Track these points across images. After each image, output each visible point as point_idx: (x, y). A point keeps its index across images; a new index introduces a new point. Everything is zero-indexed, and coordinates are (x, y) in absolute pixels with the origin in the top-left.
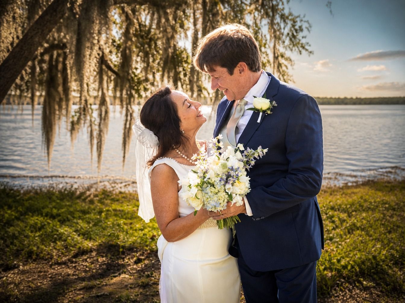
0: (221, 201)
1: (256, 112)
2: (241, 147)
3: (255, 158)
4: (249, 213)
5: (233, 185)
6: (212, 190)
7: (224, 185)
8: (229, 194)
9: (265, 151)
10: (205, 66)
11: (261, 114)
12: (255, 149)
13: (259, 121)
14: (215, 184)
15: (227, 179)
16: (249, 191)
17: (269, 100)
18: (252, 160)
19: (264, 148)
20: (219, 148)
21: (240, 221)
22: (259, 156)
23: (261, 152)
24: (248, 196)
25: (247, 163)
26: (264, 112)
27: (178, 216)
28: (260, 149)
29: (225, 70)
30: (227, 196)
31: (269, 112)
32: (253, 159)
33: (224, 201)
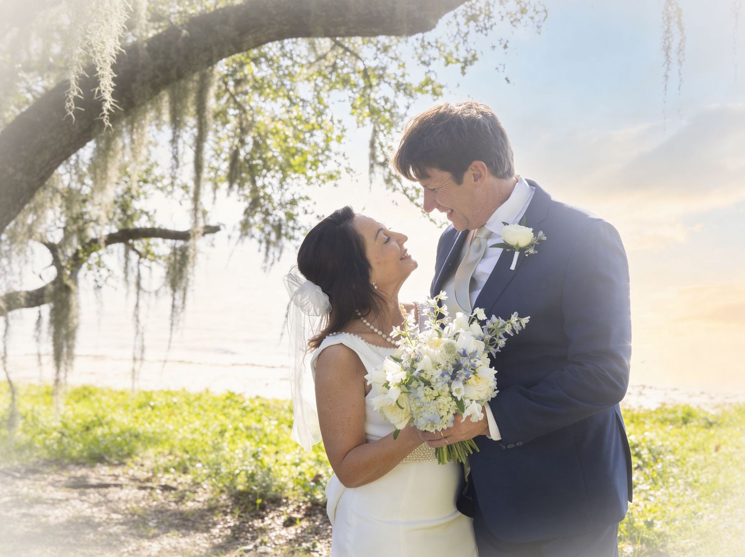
0: (444, 413)
1: (508, 250)
2: (481, 313)
3: (506, 335)
4: (495, 434)
5: (465, 383)
6: (427, 393)
7: (450, 384)
8: (459, 399)
9: (525, 320)
10: (411, 169)
11: (517, 254)
12: (507, 317)
13: (513, 267)
14: (433, 380)
15: (454, 372)
16: (494, 395)
17: (531, 229)
18: (500, 338)
19: (521, 316)
20: (441, 316)
21: (478, 451)
22: (513, 330)
23: (516, 322)
24: (493, 403)
25: (492, 342)
26: (522, 250)
27: (364, 440)
28: (514, 318)
29: (446, 175)
30: (454, 403)
31: (531, 251)
32: (502, 337)
33: (448, 412)
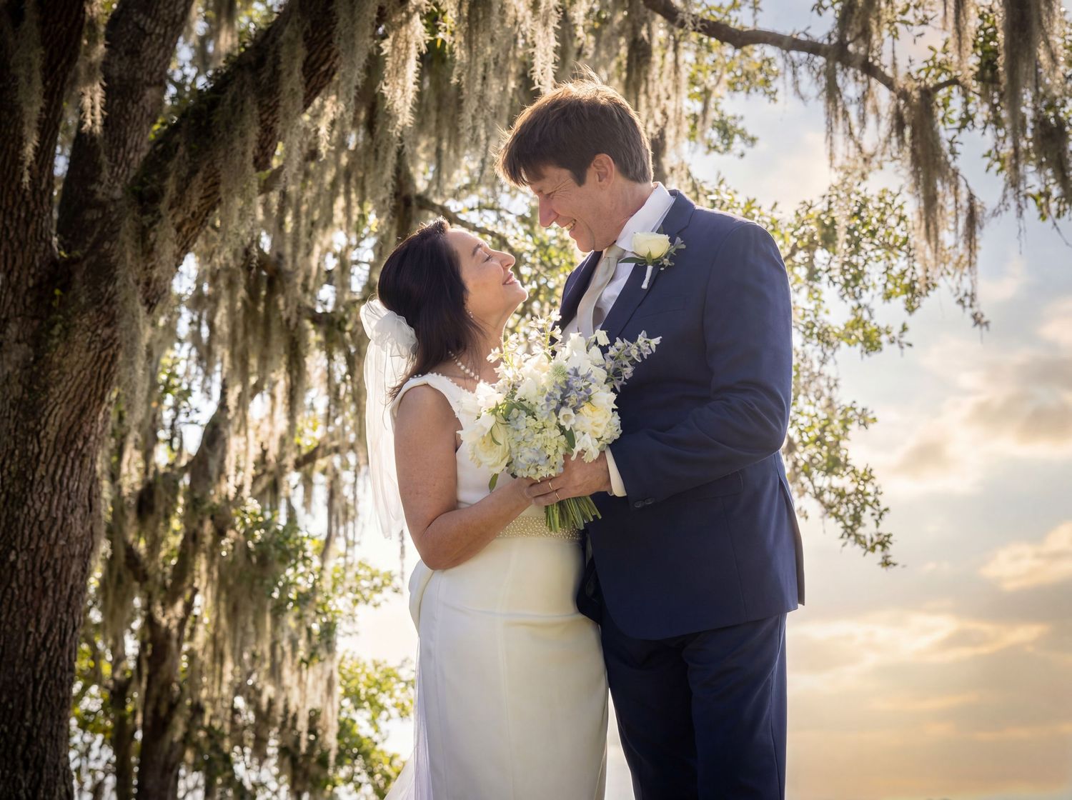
0: (550, 452)
1: (640, 264)
3: (633, 362)
4: (618, 488)
5: (575, 410)
6: (528, 424)
7: (557, 412)
8: (568, 429)
9: (656, 341)
10: (522, 171)
11: (650, 268)
12: (633, 339)
13: (645, 286)
14: (538, 408)
15: (563, 397)
17: (666, 237)
18: (626, 366)
19: (651, 336)
20: (553, 340)
21: (600, 517)
22: (641, 355)
23: (647, 344)
24: (615, 446)
25: (616, 373)
26: (657, 263)
27: (453, 505)
28: (641, 339)
29: (566, 173)
30: (563, 438)
31: (666, 262)
32: (628, 364)
33: (556, 451)
